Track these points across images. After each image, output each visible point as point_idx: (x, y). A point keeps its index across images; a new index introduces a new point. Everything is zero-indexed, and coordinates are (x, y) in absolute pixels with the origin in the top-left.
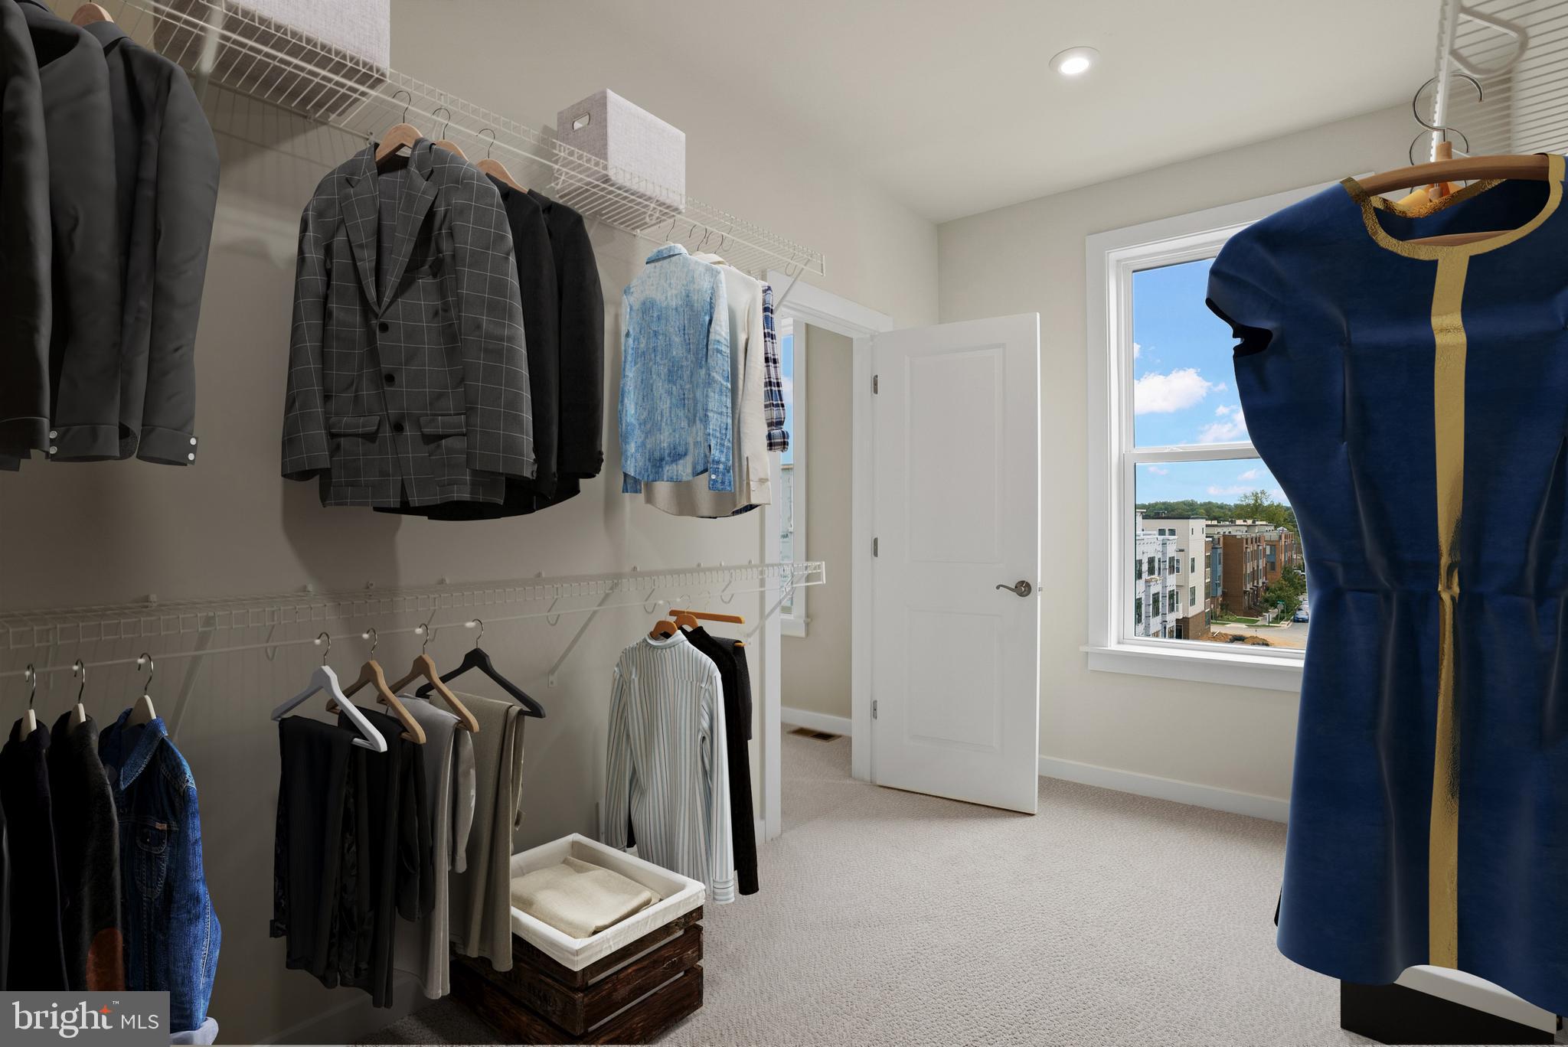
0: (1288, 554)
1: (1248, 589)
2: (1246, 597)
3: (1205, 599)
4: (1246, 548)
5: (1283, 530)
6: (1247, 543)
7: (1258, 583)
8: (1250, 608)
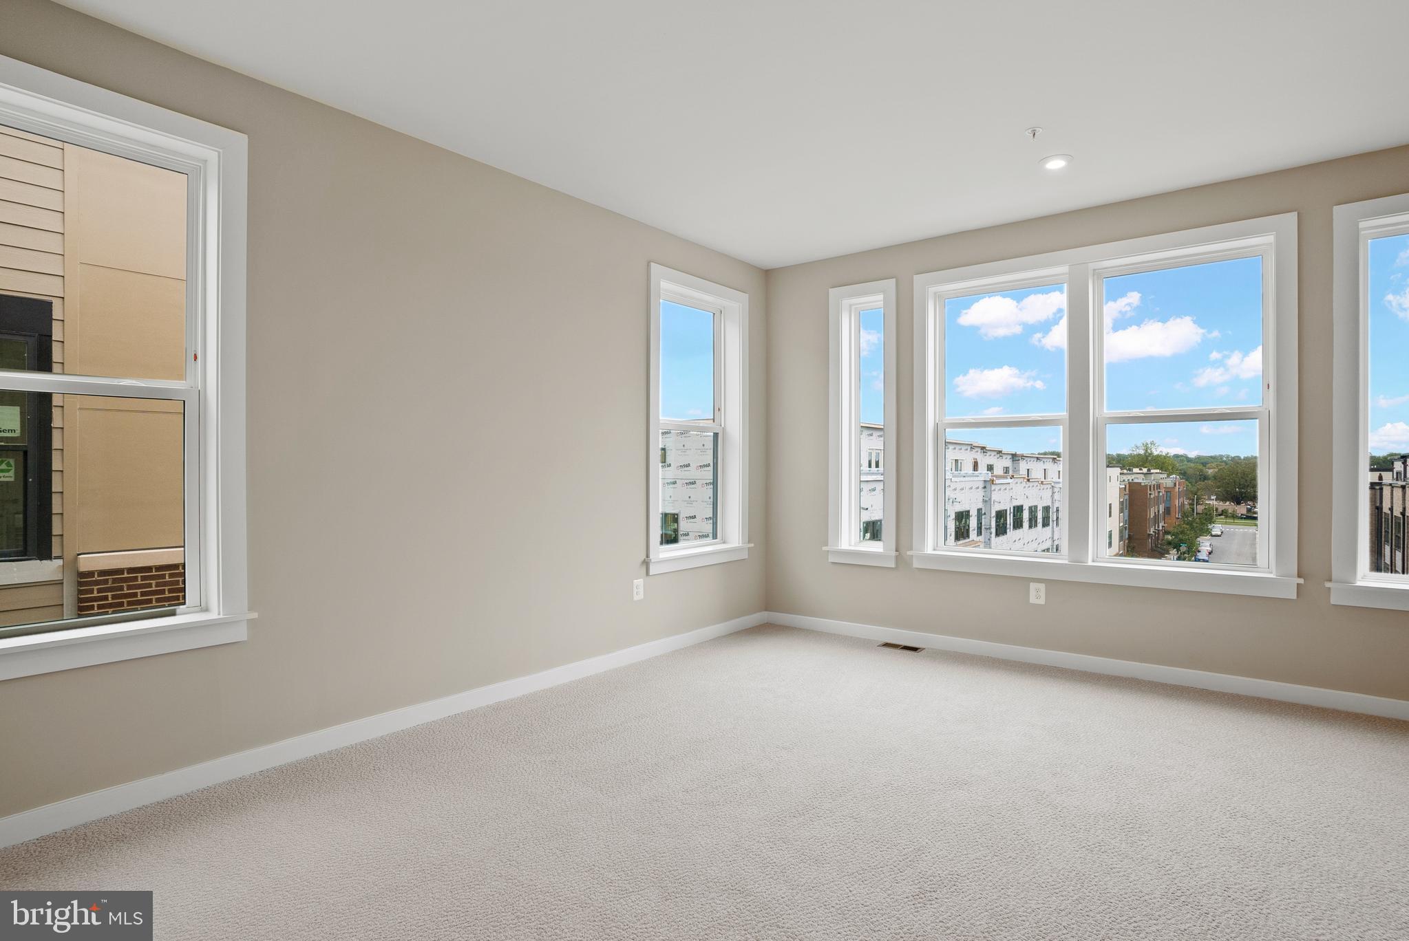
0: (1181, 500)
1: (1152, 533)
2: (1150, 540)
3: (1120, 542)
4: (1150, 494)
5: (1176, 478)
6: (1150, 490)
7: (1158, 527)
8: (1152, 550)
